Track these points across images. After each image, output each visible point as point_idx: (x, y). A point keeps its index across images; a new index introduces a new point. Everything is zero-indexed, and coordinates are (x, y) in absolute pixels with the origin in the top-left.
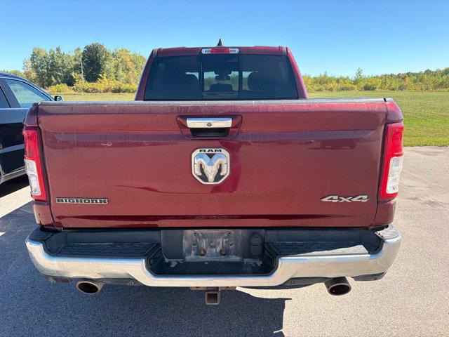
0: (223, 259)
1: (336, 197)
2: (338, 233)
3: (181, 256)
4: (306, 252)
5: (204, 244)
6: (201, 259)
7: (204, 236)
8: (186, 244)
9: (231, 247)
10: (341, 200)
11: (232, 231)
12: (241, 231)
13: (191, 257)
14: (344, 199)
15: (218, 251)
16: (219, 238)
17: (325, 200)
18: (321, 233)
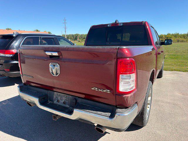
0: (64, 105)
1: (96, 88)
2: (103, 105)
3: (53, 101)
4: (85, 109)
5: (59, 98)
6: (58, 103)
7: (60, 95)
8: (54, 97)
9: (67, 101)
10: (102, 91)
11: (68, 96)
12: (70, 96)
13: (55, 102)
14: (100, 90)
15: (63, 102)
16: (64, 97)
17: (93, 89)
18: (97, 104)
